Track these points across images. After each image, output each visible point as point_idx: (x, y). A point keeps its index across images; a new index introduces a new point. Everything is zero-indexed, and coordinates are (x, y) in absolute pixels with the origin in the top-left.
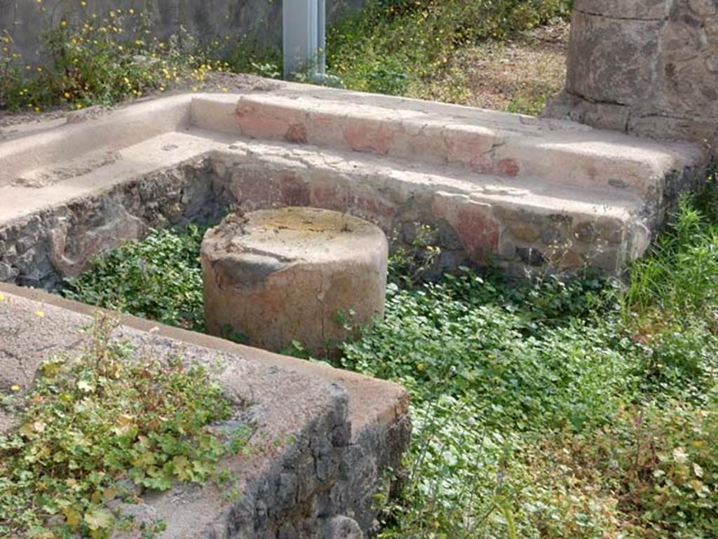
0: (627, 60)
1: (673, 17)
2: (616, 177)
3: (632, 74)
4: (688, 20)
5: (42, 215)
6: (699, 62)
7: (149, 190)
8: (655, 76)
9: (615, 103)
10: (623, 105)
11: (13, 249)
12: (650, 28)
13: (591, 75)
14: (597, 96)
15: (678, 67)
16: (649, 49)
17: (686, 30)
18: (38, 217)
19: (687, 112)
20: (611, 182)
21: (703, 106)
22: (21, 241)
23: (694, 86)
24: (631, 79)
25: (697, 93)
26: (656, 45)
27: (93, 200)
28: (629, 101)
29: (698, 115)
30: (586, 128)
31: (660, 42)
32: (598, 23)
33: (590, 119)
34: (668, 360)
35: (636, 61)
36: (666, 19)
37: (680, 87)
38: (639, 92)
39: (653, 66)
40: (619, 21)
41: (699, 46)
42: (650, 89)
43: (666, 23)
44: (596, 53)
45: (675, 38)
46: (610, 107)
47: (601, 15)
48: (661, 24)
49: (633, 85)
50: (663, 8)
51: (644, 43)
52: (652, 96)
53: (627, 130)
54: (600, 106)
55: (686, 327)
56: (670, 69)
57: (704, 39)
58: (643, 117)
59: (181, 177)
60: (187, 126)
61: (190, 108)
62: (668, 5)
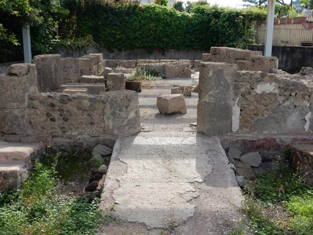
0: (16, 121)
1: (29, 106)
2: (14, 157)
3: (19, 125)
4: (33, 107)
6: (39, 119)
8: (26, 124)
9: (15, 134)
10: (17, 134)
12: (22, 111)
13: (6, 126)
14: (9, 133)
15: (33, 121)
16: (23, 117)
17: (33, 110)
19: (38, 134)
20: (13, 159)
21: (42, 131)
23: (38, 126)
24: (18, 126)
25: (39, 128)
26: (25, 116)
28: (19, 133)
29: (41, 134)
30: (6, 143)
31: (26, 114)
32: (6, 111)
33: (8, 140)
34: (36, 210)
35: (19, 121)
36: (27, 108)
37: (34, 127)
38: (22, 130)
39: (25, 121)
40: (12, 110)
41: (37, 114)
42: (25, 128)
43: (27, 109)
44: (7, 120)
45: (30, 113)
46: (14, 135)
47: (6, 108)
48: (25, 109)
49: (19, 128)
50: (25, 105)
51: (21, 115)
52: (26, 131)
53: (20, 141)
54: (11, 136)
55: (40, 199)
56: (30, 122)
57: (38, 112)
58: (24, 137)
62: (27, 103)
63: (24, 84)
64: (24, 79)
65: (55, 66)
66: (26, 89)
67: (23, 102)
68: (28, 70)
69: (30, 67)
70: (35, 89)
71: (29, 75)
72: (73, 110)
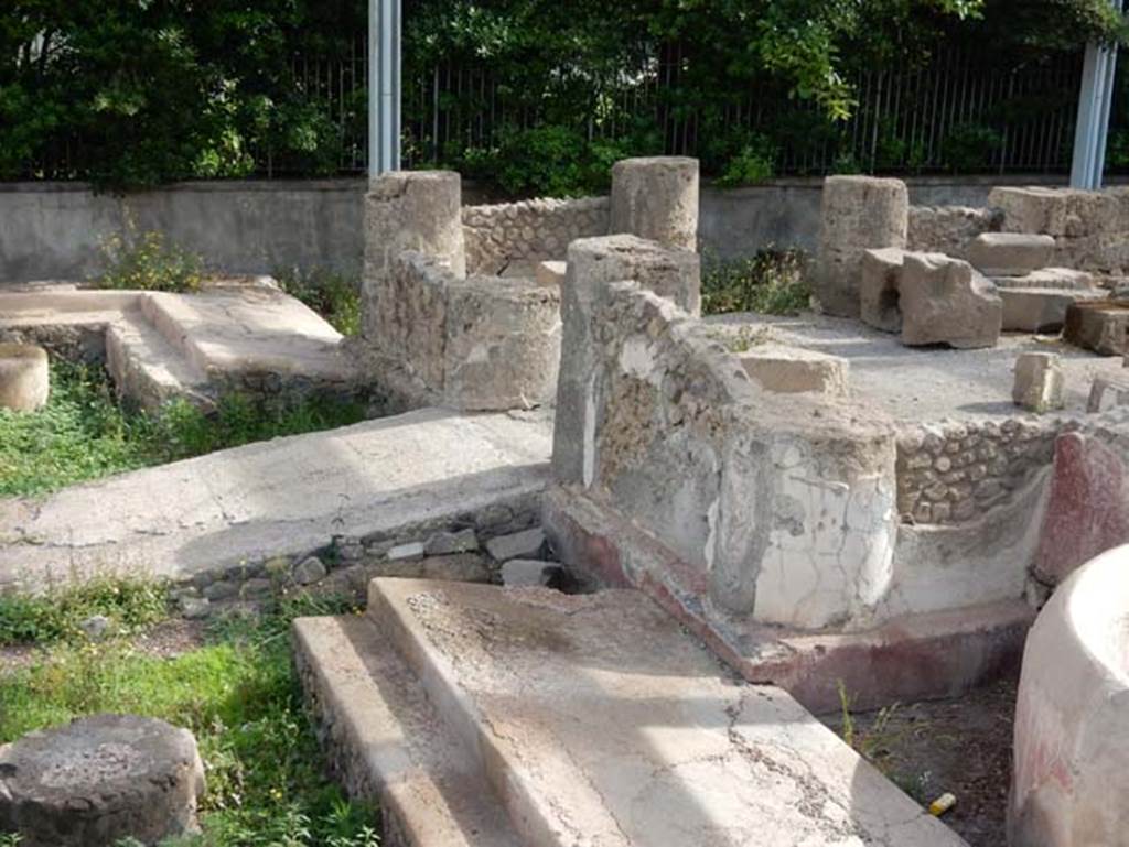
7: (44, 335)
25: (389, 336)
37: (385, 330)
58: (370, 349)
59: (78, 333)
60: (136, 310)
61: (138, 298)
62: (386, 268)
63: (386, 220)
64: (386, 207)
65: (640, 192)
66: (387, 234)
67: (379, 263)
68: (404, 188)
69: (408, 182)
70: (415, 239)
71: (402, 199)
72: (416, 306)
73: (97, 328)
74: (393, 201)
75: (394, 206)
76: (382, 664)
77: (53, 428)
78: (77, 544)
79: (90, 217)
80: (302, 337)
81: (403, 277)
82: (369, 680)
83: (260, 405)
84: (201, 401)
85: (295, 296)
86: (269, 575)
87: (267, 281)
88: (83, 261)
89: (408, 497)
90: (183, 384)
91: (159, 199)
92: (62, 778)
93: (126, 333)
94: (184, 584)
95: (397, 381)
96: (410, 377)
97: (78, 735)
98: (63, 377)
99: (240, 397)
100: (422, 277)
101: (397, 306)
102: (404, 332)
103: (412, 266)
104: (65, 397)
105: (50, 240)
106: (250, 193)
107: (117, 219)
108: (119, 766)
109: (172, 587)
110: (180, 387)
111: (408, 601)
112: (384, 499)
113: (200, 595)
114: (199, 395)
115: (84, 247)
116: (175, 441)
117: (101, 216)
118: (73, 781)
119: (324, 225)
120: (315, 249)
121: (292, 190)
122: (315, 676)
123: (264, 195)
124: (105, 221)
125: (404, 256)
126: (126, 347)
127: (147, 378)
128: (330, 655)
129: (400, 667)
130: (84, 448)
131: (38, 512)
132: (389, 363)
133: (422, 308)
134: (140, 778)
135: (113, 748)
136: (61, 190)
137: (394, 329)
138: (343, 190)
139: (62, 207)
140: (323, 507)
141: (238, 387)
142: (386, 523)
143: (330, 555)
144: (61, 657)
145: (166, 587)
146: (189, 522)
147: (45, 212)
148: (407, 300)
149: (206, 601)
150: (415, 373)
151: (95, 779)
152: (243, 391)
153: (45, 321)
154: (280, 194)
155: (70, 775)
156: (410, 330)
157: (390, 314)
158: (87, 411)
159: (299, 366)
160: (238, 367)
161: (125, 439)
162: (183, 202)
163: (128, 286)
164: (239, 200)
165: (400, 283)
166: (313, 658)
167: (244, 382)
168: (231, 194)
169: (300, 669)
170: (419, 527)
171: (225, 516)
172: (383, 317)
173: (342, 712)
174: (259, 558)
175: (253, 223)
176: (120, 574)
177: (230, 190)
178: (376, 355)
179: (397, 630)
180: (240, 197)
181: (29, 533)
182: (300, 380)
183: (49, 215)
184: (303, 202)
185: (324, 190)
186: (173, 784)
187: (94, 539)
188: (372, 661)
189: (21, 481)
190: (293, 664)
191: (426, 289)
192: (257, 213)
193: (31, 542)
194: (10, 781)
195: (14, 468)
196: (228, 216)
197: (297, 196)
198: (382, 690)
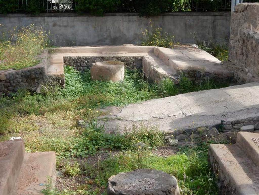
5: (94, 57)
7: (123, 60)
11: (86, 61)
12: (234, 42)
18: (93, 57)
19: (238, 65)
22: (89, 60)
25: (239, 60)
26: (235, 47)
27: (107, 58)
35: (232, 50)
36: (238, 40)
37: (237, 58)
38: (232, 58)
39: (235, 52)
40: (231, 40)
42: (234, 58)
48: (236, 42)
49: (231, 56)
51: (233, 46)
59: (133, 59)
60: (152, 52)
61: (153, 49)
62: (238, 37)
63: (239, 19)
64: (239, 15)
66: (239, 25)
67: (236, 35)
68: (246, 8)
69: (248, 6)
70: (249, 26)
71: (245, 12)
72: (250, 48)
73: (140, 58)
74: (242, 13)
75: (242, 14)
76: (243, 161)
77: (125, 87)
78: (134, 120)
79: (137, 24)
80: (208, 61)
81: (245, 38)
82: (239, 165)
83: (193, 82)
84: (174, 80)
85: (204, 50)
86: (199, 133)
87: (195, 45)
88: (135, 38)
89: (249, 109)
90: (168, 74)
91: (160, 18)
92: (132, 188)
93: (149, 59)
94: (169, 134)
95: (241, 75)
96: (246, 73)
97: (137, 175)
98: (129, 72)
99: (187, 79)
100: (252, 37)
101: (242, 49)
102: (245, 58)
103: (249, 34)
104: (129, 79)
105: (125, 32)
106: (190, 16)
107: (146, 25)
108: (151, 186)
109: (166, 135)
110: (167, 75)
111: (252, 139)
112: (239, 110)
113: (175, 138)
114: (173, 77)
115: (136, 34)
116: (165, 92)
117: (141, 24)
118: (136, 189)
119: (214, 28)
120: (211, 36)
121: (204, 16)
122: (218, 163)
123: (194, 17)
124: (142, 26)
125: (246, 31)
126: (149, 63)
127: (157, 72)
128: (224, 156)
129: (250, 162)
130: (135, 94)
131: (121, 111)
132: (238, 69)
133: (252, 49)
134: (158, 190)
135: (148, 180)
136: (129, 15)
137: (241, 57)
138: (221, 15)
139: (129, 21)
140: (217, 112)
141: (187, 75)
142: (240, 117)
143: (220, 127)
144: (128, 154)
145: (163, 135)
146: (172, 115)
147: (124, 23)
148: (246, 46)
149: (177, 140)
150: (249, 71)
151: (143, 189)
152: (188, 77)
153: (123, 55)
154: (200, 17)
155: (134, 187)
156: (247, 57)
157: (239, 52)
158: (137, 83)
159: (207, 69)
160: (187, 69)
161: (149, 91)
162: (168, 19)
163: (150, 45)
164: (186, 19)
165: (244, 41)
166: (217, 157)
167: (188, 74)
168: (183, 17)
169: (211, 162)
170: (253, 119)
171: (183, 114)
172: (237, 53)
173: (229, 175)
174: (195, 127)
175: (191, 27)
176: (148, 130)
177: (184, 16)
178: (234, 67)
179: (249, 149)
180: (187, 18)
181: (118, 117)
182: (207, 74)
183: (125, 24)
184: (208, 20)
185: (215, 16)
186: (169, 193)
187: (140, 119)
188: (240, 159)
189: (116, 102)
190: (209, 160)
191: (254, 42)
192: (192, 23)
193: (119, 119)
194: (114, 187)
195: (114, 98)
196: (182, 24)
197: (206, 18)
198: (244, 169)
